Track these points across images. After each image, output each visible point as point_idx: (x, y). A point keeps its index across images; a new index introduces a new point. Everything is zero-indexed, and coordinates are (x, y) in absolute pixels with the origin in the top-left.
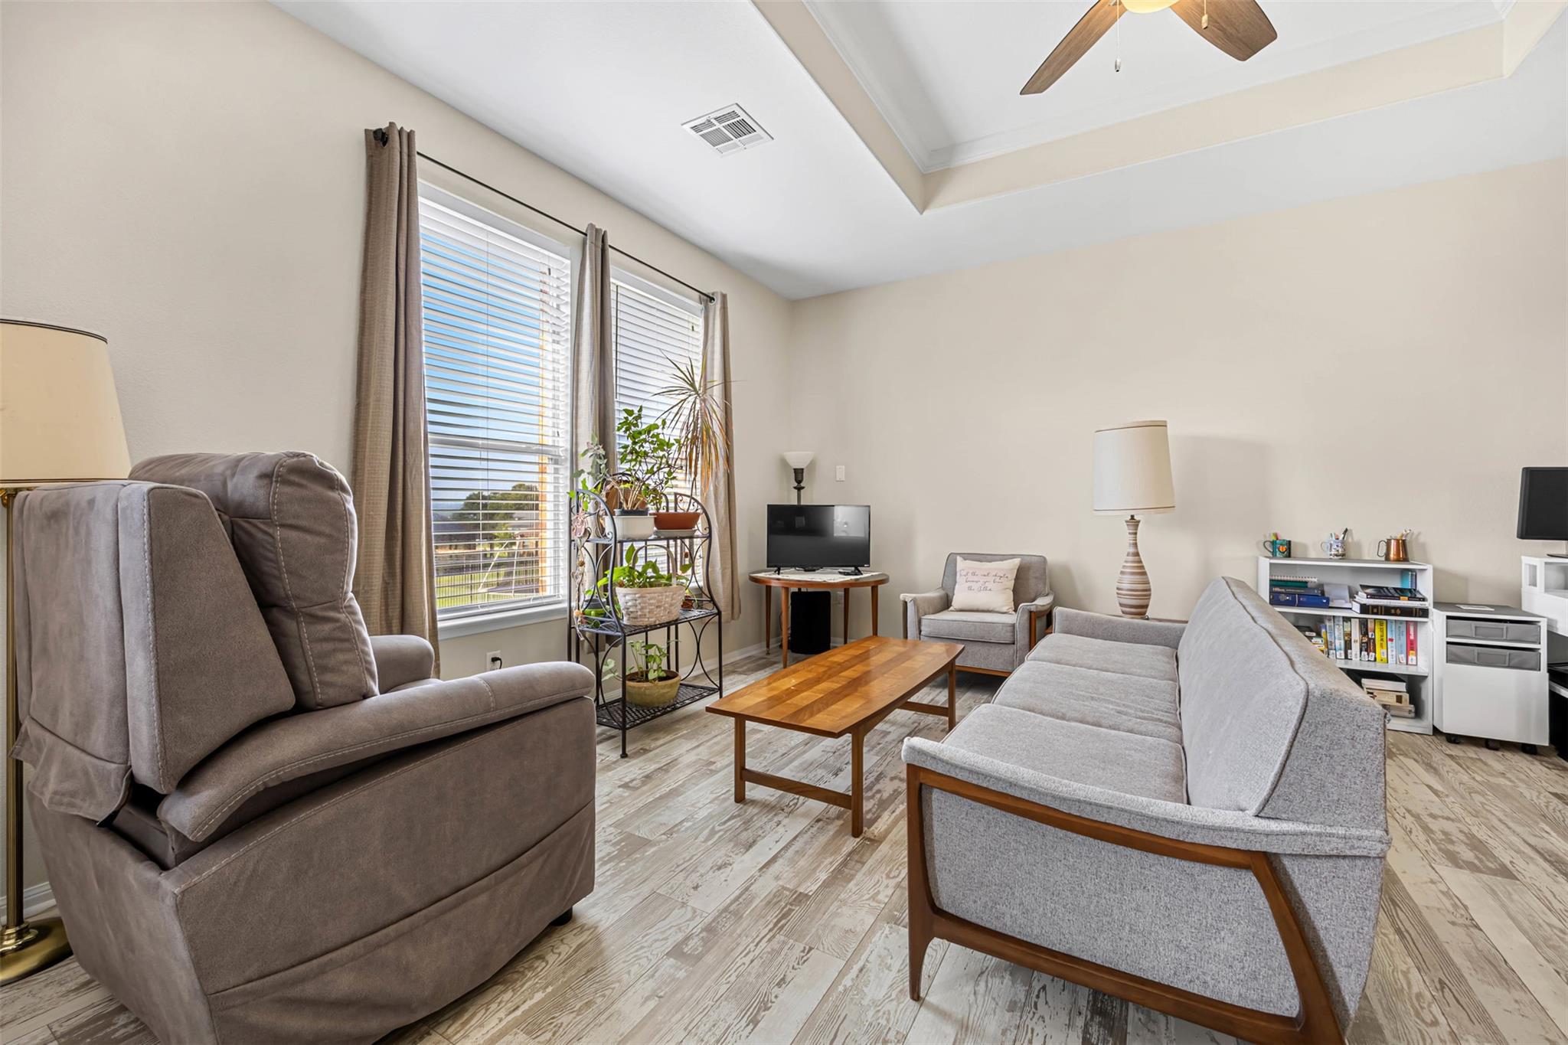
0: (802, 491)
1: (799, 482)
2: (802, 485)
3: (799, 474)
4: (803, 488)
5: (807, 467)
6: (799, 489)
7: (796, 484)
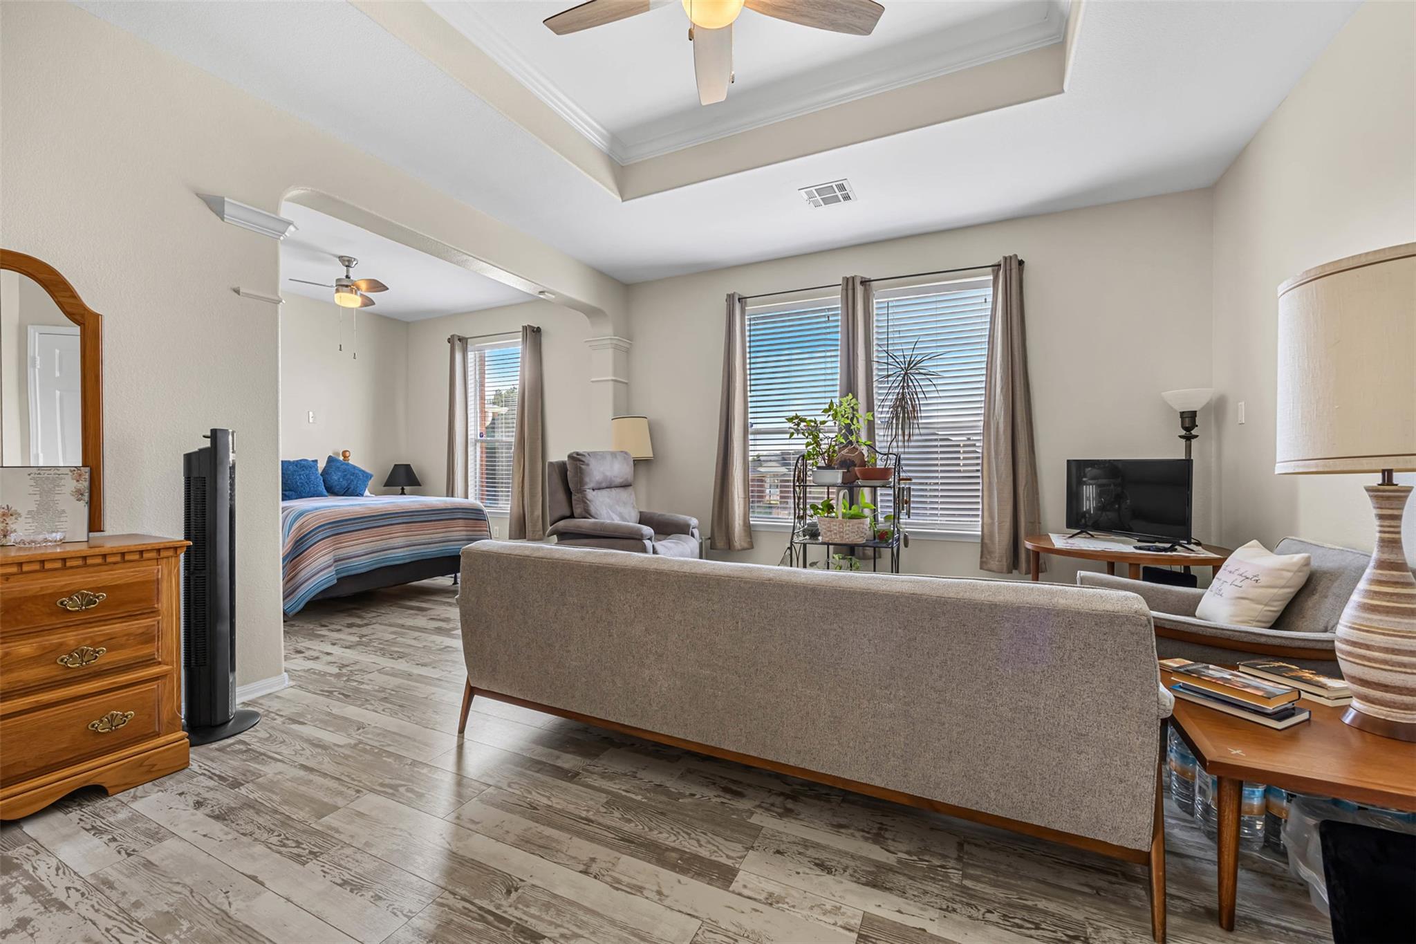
0: (1193, 441)
1: (1188, 429)
2: (1194, 432)
3: (1189, 421)
4: (1196, 436)
5: (1203, 408)
6: (1188, 438)
7: (1183, 433)
